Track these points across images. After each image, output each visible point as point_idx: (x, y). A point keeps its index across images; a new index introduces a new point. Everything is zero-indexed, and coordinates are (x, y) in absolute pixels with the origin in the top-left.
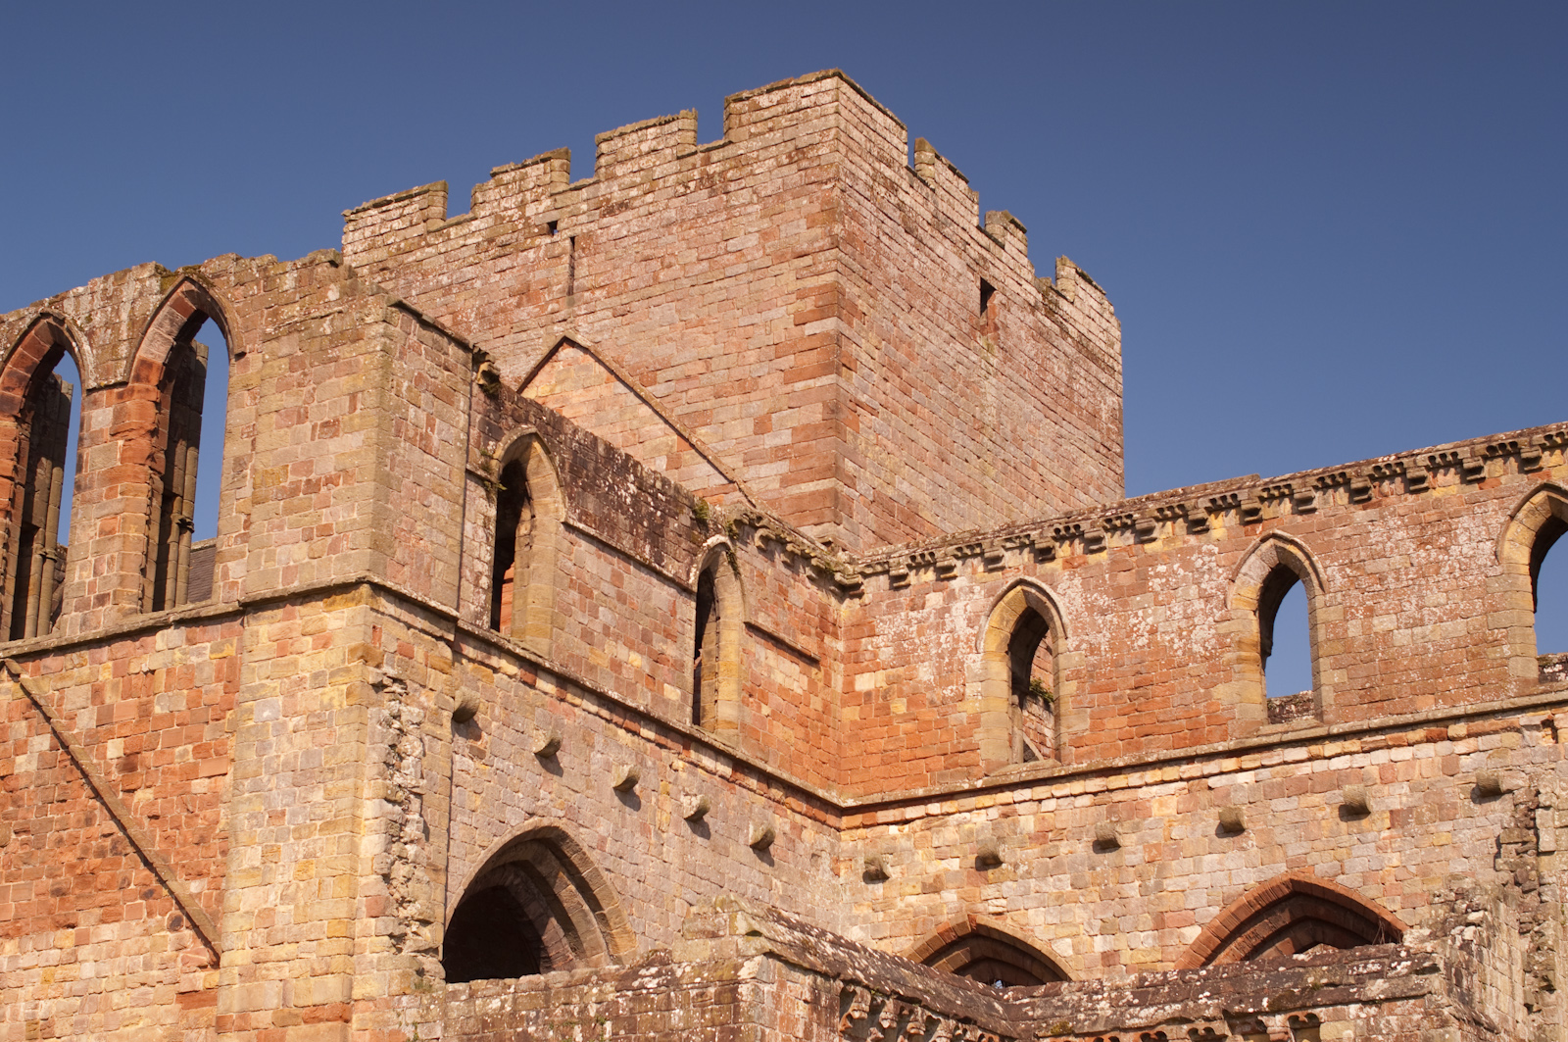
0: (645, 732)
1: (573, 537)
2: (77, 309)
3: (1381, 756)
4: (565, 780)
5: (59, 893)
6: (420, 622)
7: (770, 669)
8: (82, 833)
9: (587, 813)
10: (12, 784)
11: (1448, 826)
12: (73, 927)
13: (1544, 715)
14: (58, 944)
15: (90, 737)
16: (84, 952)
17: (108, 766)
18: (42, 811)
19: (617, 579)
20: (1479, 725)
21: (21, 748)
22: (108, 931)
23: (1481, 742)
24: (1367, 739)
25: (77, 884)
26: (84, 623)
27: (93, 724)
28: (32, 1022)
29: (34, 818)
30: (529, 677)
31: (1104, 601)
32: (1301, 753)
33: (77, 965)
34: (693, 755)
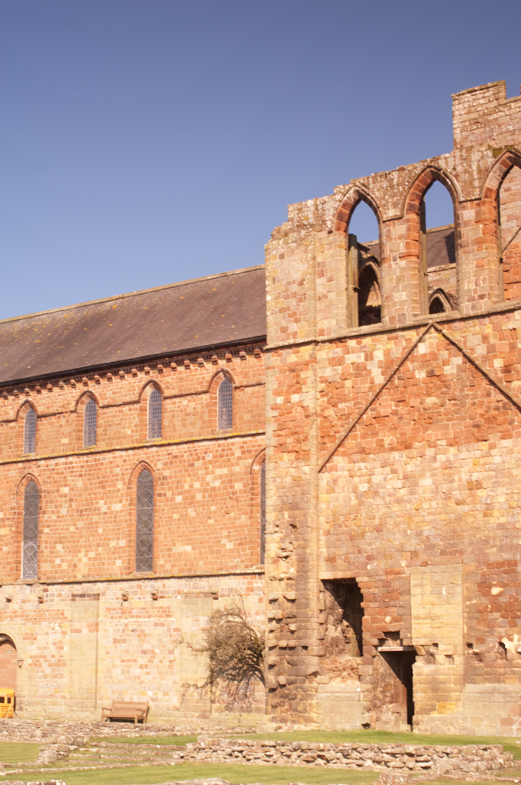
2: (447, 164)
5: (477, 426)
8: (486, 400)
10: (444, 379)
12: (486, 441)
14: (480, 448)
15: (484, 358)
16: (493, 452)
17: (495, 370)
18: (462, 390)
21: (446, 363)
22: (506, 443)
25: (486, 423)
26: (473, 307)
27: (485, 352)
28: (470, 482)
29: (458, 394)
33: (491, 458)
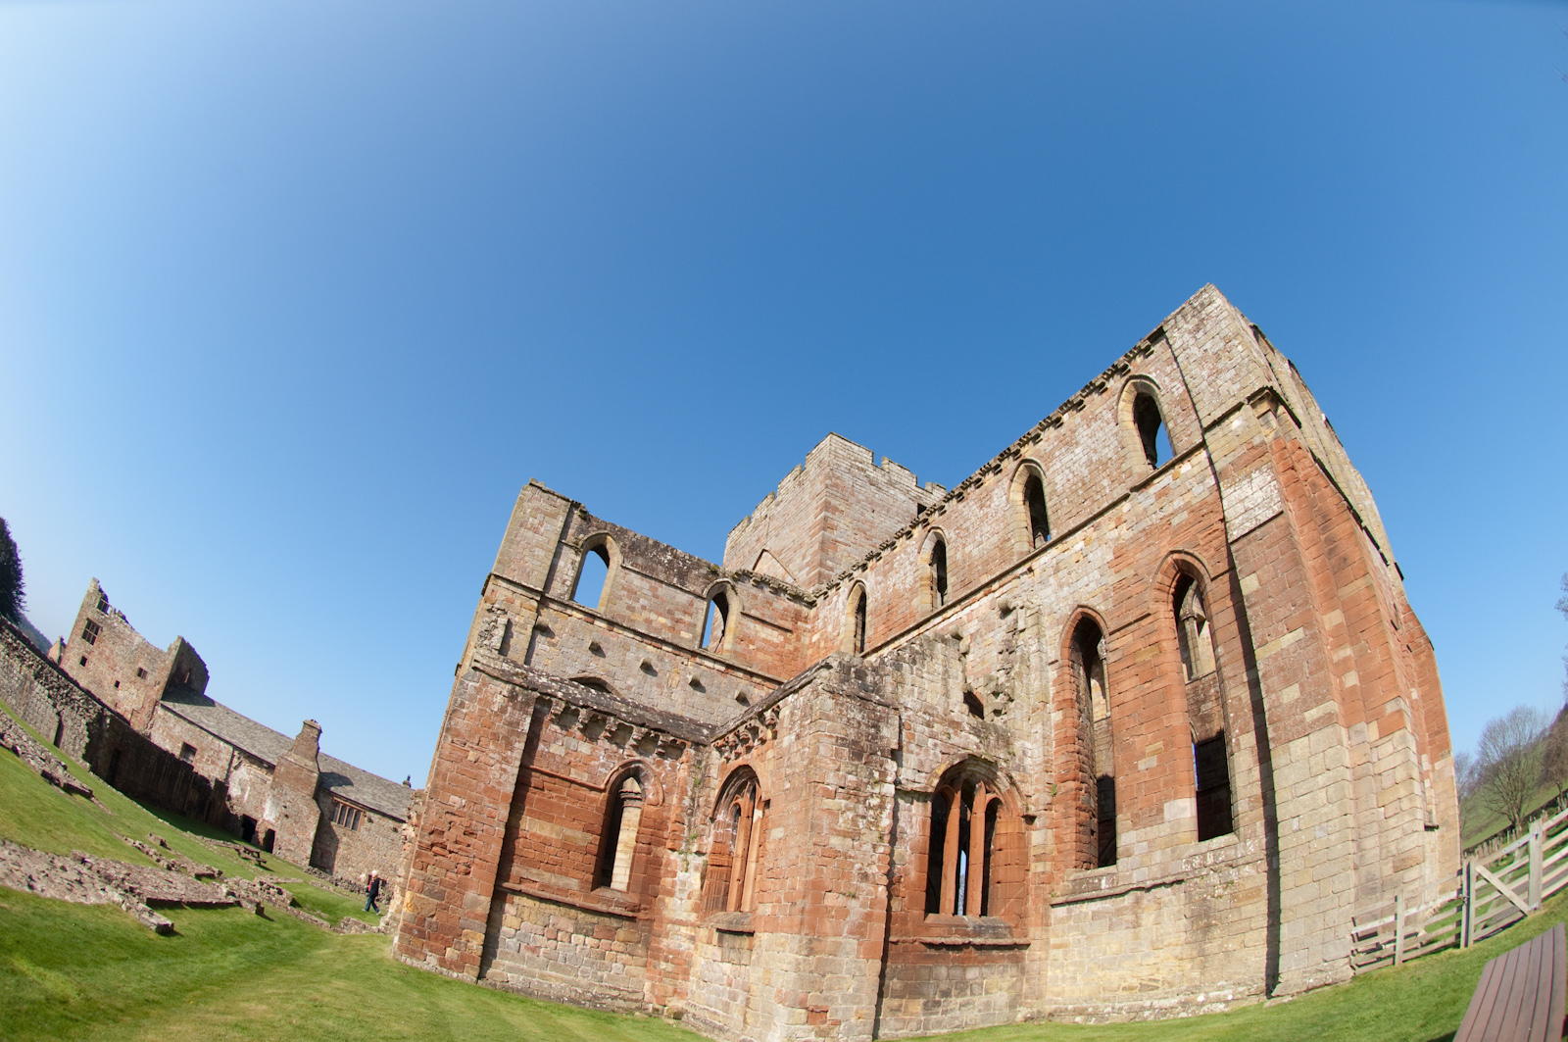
0: (665, 648)
1: (626, 571)
3: (968, 610)
4: (606, 660)
6: (520, 591)
7: (757, 632)
9: (619, 675)
11: (992, 634)
13: (1027, 566)
19: (653, 589)
20: (1004, 580)
23: (1004, 589)
24: (963, 603)
30: (590, 620)
31: (880, 578)
32: (939, 619)
34: (698, 660)
